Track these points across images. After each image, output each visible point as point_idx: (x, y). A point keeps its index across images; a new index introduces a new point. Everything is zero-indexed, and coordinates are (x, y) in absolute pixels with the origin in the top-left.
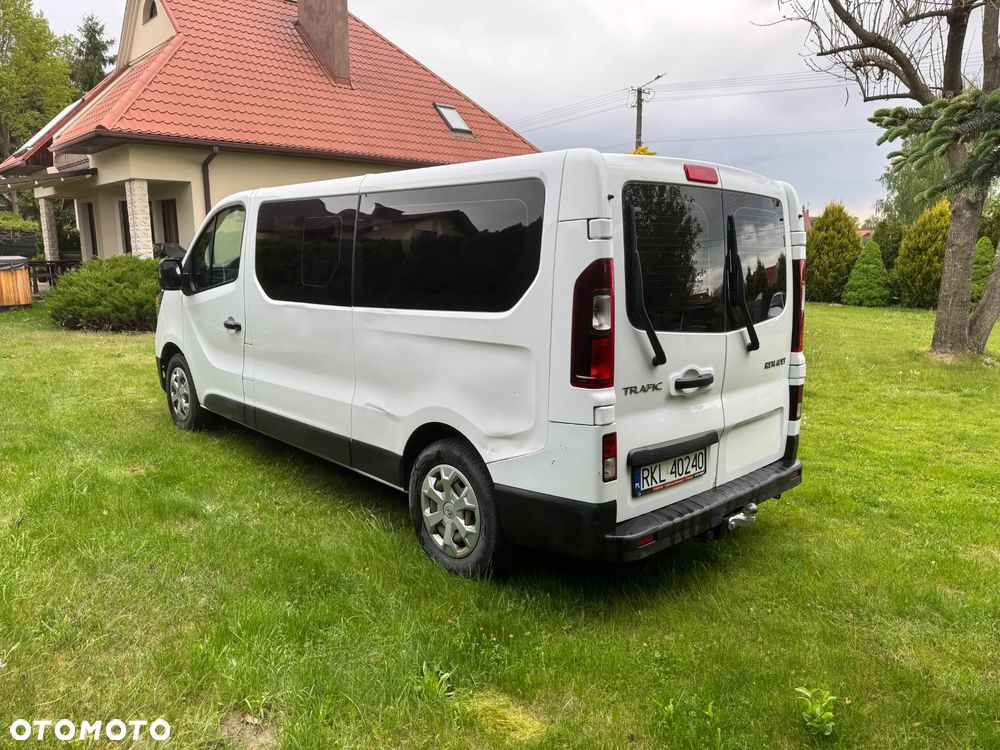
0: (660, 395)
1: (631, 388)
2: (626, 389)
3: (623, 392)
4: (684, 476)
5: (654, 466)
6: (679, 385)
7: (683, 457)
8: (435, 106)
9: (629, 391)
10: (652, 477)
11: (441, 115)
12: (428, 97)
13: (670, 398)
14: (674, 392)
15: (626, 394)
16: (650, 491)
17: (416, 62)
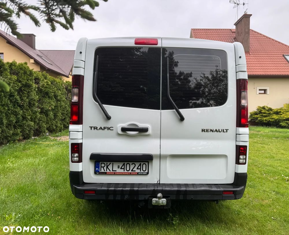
0: (113, 133)
1: (94, 127)
2: (91, 127)
3: (90, 128)
4: (130, 171)
5: (108, 163)
6: (124, 130)
7: (131, 163)
8: (283, 56)
9: (93, 128)
10: (107, 167)
11: (286, 59)
12: (281, 53)
13: (119, 135)
14: (120, 132)
15: (91, 129)
16: (105, 173)
17: (279, 42)
